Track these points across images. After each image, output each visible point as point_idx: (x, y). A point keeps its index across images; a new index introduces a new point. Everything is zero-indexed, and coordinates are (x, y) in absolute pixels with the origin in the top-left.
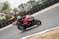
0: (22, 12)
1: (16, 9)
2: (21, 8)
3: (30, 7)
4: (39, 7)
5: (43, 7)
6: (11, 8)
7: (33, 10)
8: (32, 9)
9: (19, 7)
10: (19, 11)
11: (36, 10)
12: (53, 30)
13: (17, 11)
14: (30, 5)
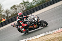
0: (15, 13)
1: (8, 10)
2: (13, 10)
3: (23, 8)
4: (33, 9)
5: (37, 8)
6: (3, 9)
7: (27, 12)
8: (25, 11)
9: (11, 8)
10: (11, 13)
11: (29, 12)
12: (49, 34)
13: (9, 13)
14: (23, 7)
